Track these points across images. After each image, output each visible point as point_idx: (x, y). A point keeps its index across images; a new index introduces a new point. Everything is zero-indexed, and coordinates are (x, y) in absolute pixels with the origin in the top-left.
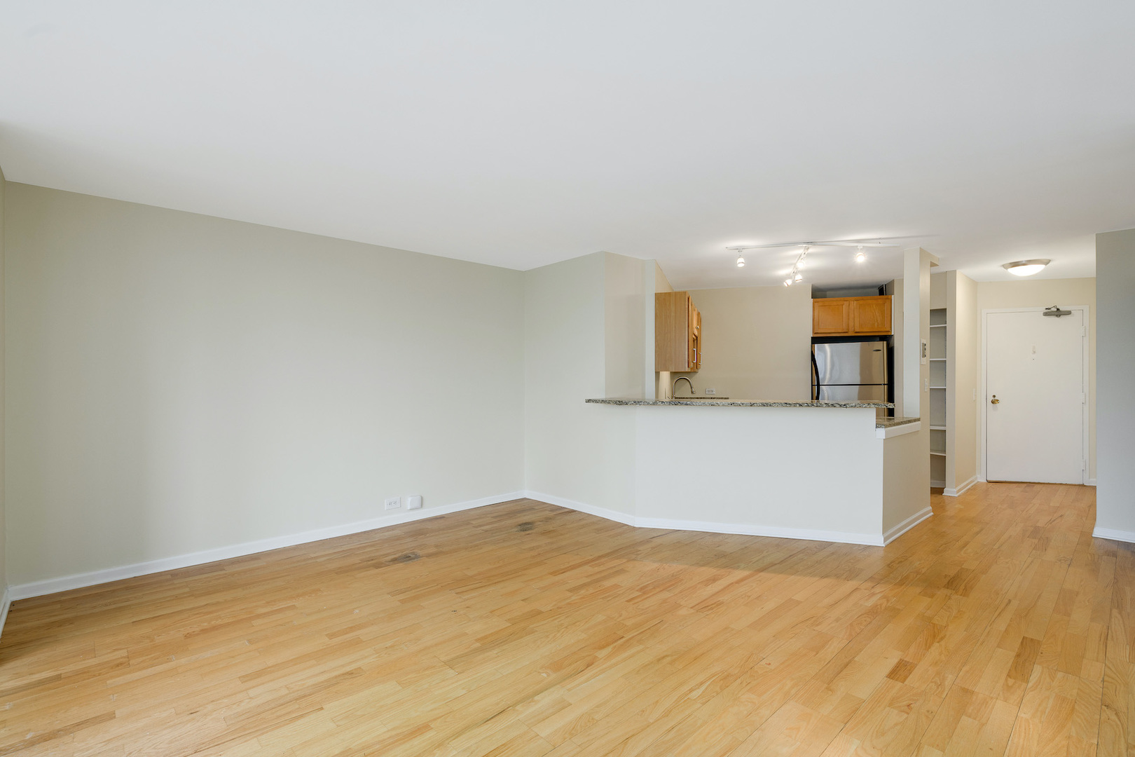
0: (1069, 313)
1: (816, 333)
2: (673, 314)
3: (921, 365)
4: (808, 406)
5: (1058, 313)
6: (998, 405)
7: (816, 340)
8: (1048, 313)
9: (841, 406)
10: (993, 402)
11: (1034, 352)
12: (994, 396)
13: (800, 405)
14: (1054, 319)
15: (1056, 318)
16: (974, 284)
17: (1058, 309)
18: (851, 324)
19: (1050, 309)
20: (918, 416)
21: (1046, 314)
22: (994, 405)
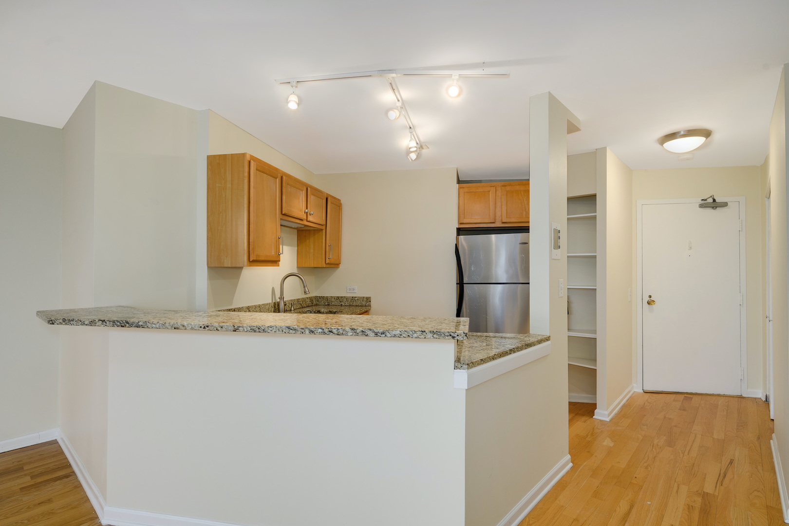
0: (724, 205)
1: (461, 224)
2: (229, 185)
3: (552, 259)
4: (324, 333)
5: (714, 204)
6: (654, 306)
7: (460, 231)
8: (704, 205)
9: (376, 334)
10: (649, 303)
11: (691, 248)
12: (650, 297)
13: (312, 332)
14: (709, 211)
15: (713, 210)
16: (629, 171)
17: (714, 200)
18: (498, 214)
19: (706, 200)
20: (547, 333)
21: (701, 206)
22: (650, 306)
